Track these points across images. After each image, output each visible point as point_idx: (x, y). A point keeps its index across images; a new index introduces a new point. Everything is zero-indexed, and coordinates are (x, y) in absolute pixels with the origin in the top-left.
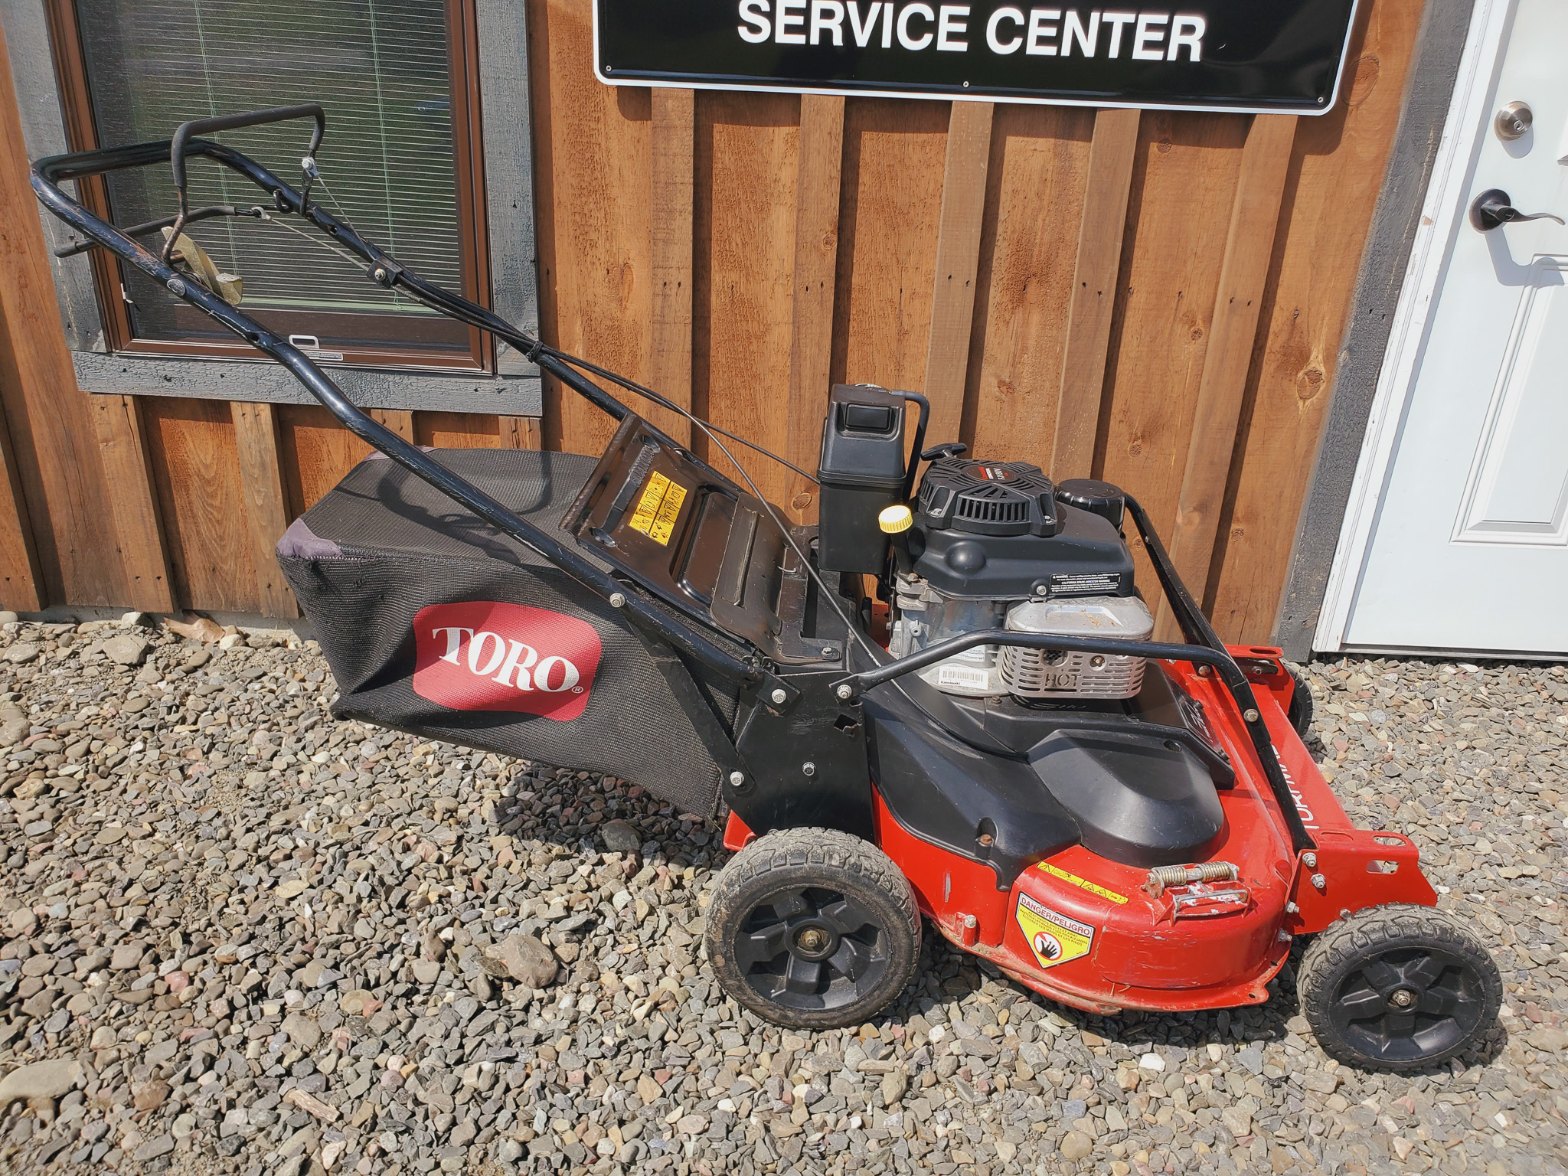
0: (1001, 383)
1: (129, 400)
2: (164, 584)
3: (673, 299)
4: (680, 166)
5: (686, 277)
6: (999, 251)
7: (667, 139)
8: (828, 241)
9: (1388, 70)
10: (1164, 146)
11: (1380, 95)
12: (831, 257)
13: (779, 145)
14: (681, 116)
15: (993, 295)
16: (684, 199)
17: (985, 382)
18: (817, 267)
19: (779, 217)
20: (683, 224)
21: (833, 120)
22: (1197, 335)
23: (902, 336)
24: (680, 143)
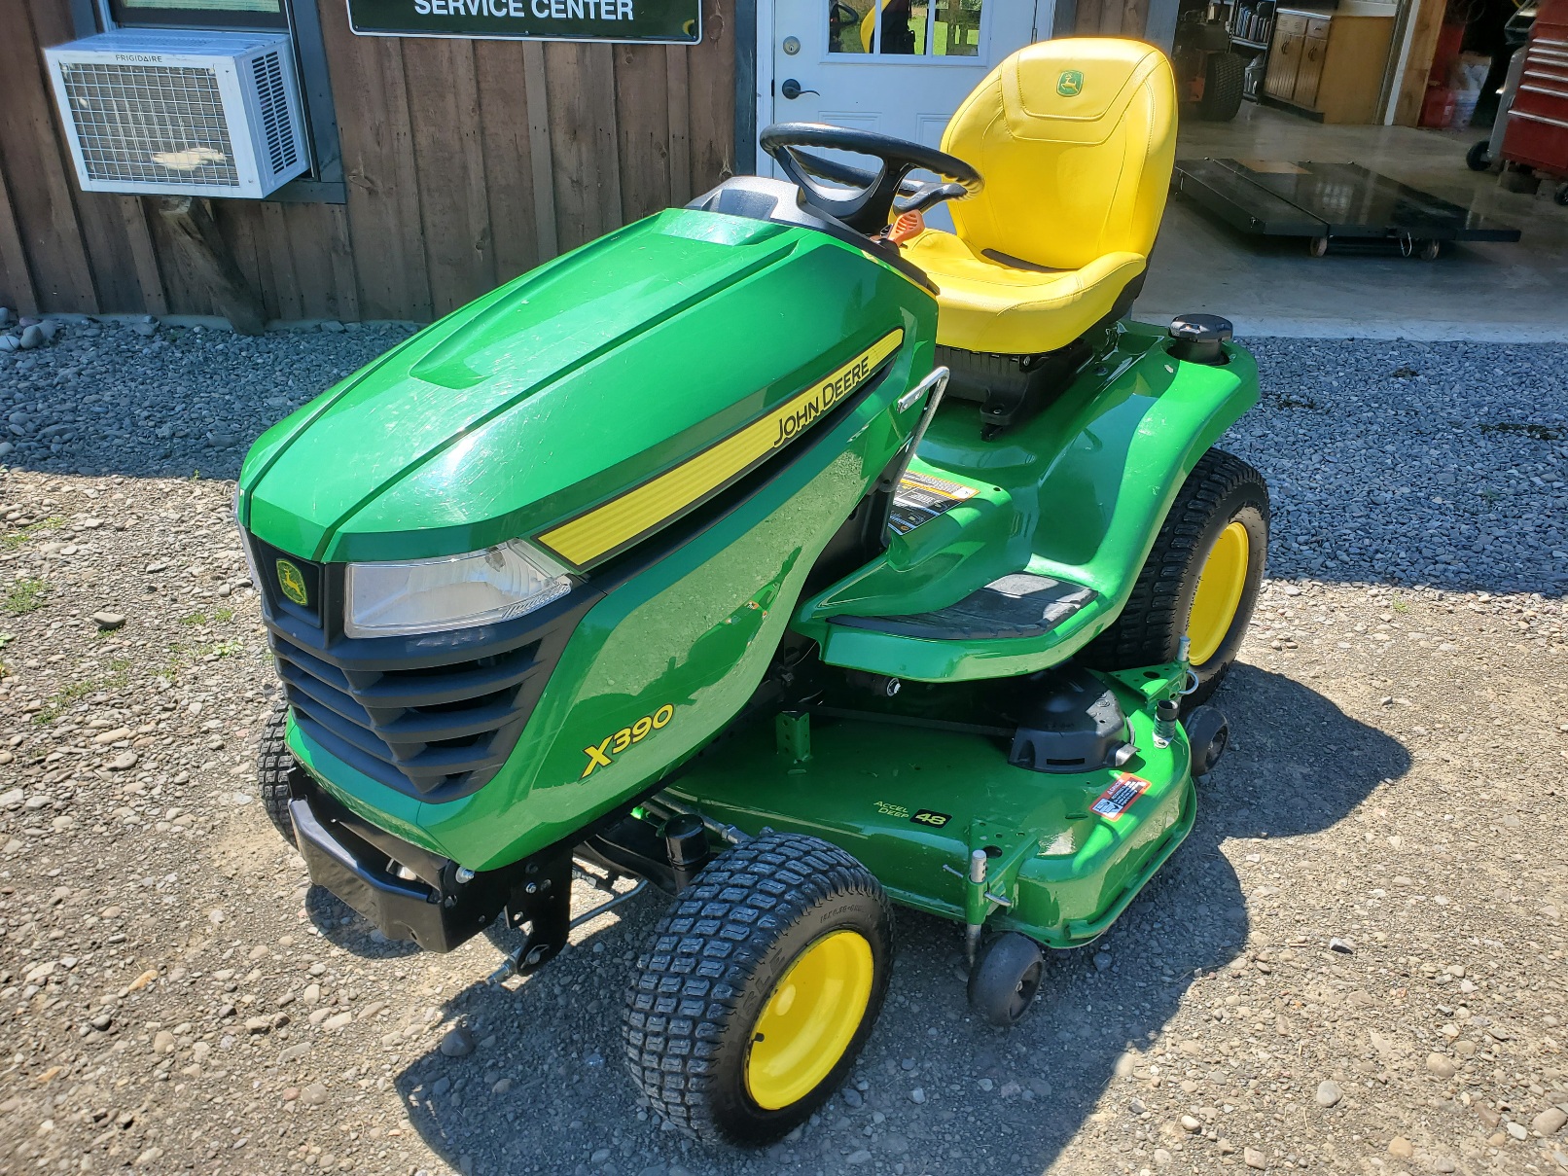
0: (573, 181)
1: (139, 198)
2: (162, 300)
3: (402, 141)
4: (398, 74)
5: (407, 129)
6: (560, 113)
7: (390, 61)
8: (473, 110)
9: (727, 22)
10: (629, 60)
11: (725, 34)
12: (476, 118)
13: (445, 64)
14: (394, 49)
15: (560, 137)
16: (401, 90)
17: (565, 181)
18: (469, 124)
19: (450, 98)
20: (402, 103)
21: (468, 50)
22: (663, 155)
23: (519, 157)
24: (396, 63)
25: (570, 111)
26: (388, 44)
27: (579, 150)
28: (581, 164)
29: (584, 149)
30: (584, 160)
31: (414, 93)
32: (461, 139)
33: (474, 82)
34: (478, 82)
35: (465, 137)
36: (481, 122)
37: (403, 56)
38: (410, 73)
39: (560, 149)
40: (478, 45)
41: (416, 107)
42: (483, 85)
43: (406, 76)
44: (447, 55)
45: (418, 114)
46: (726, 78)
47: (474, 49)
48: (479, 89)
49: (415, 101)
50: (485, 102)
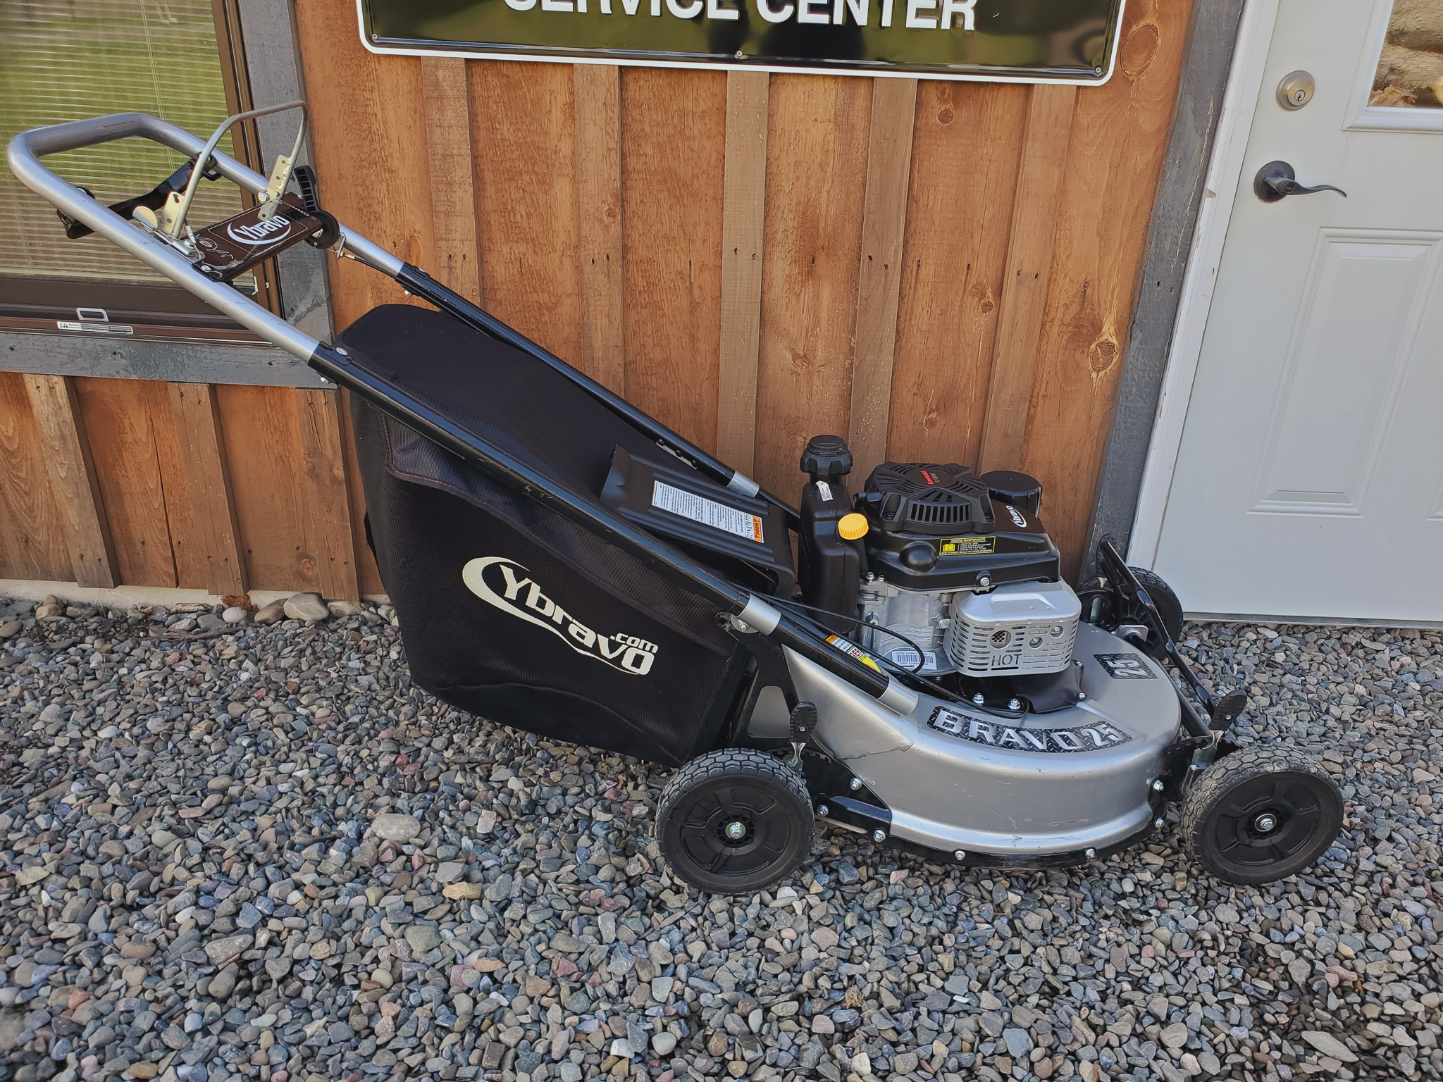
0: (796, 356)
3: (458, 271)
4: (456, 137)
5: (470, 249)
6: (786, 223)
7: (441, 110)
8: (610, 214)
9: (1168, 39)
10: (945, 117)
11: (1159, 65)
12: (615, 229)
13: (557, 116)
14: (453, 86)
15: (781, 268)
16: (462, 171)
17: (780, 354)
18: (601, 239)
19: (562, 189)
20: (464, 196)
21: (607, 90)
22: (987, 307)
23: (694, 307)
24: (454, 114)
25: (808, 220)
26: (441, 74)
27: (817, 296)
28: (817, 322)
29: (826, 291)
30: (824, 316)
31: (488, 176)
32: (578, 268)
33: (615, 157)
34: (623, 156)
35: (588, 267)
36: (624, 236)
37: (471, 100)
38: (482, 135)
39: (778, 293)
40: (629, 79)
41: (489, 205)
42: (632, 162)
43: (474, 142)
44: (562, 98)
45: (494, 218)
46: (1142, 158)
47: (623, 86)
48: (624, 170)
49: (490, 191)
50: (634, 196)
